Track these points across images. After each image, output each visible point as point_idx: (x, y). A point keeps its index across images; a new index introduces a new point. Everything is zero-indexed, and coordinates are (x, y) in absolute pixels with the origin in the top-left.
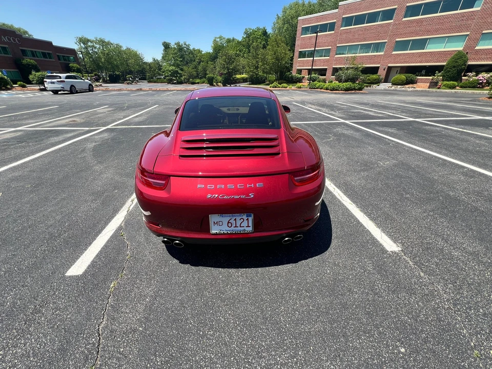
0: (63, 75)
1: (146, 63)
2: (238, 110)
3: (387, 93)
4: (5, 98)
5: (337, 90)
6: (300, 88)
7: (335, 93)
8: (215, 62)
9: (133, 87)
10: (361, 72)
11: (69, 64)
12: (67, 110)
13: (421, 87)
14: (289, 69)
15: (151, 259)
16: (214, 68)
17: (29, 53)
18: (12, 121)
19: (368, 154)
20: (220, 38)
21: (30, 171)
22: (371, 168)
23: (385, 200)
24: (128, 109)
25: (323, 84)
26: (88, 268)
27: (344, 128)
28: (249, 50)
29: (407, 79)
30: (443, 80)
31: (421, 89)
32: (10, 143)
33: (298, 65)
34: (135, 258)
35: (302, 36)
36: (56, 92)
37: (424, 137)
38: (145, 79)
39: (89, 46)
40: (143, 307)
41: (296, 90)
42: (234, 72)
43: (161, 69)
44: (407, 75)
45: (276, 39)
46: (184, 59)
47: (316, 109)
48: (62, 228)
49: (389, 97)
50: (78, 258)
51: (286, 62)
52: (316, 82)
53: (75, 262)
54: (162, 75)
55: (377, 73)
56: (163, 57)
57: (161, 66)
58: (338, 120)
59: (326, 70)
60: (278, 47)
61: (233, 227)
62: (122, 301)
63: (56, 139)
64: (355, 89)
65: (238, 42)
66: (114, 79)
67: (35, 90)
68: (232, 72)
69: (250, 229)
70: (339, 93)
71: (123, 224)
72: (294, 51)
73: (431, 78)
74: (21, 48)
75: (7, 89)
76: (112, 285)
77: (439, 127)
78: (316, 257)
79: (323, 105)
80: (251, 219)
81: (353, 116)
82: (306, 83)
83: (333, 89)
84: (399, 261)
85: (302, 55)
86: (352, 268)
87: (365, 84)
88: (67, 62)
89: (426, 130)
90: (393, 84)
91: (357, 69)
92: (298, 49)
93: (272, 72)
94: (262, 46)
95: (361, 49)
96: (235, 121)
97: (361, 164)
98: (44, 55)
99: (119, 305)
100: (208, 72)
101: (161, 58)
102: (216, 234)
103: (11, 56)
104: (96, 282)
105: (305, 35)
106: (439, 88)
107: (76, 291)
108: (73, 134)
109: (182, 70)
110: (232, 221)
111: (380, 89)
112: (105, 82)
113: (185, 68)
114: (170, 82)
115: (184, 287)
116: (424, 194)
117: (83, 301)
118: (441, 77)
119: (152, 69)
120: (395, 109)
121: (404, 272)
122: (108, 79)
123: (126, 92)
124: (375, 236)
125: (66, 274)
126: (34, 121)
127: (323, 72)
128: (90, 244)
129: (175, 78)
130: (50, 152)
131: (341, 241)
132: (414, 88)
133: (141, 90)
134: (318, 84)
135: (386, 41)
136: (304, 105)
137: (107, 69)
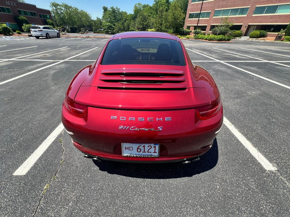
0: (42, 27)
1: (92, 21)
2: (149, 50)
3: (247, 43)
4: (8, 40)
5: (213, 40)
6: (189, 38)
7: (212, 42)
8: (135, 21)
9: (84, 35)
10: (230, 29)
11: (47, 20)
12: (42, 49)
13: (270, 40)
14: (182, 26)
15: (79, 165)
16: (135, 24)
17: (23, 13)
18: (8, 54)
19: (239, 85)
20: (139, 4)
21: (10, 88)
22: (243, 96)
23: (257, 123)
24: (80, 49)
25: (204, 36)
26: (31, 169)
27: (219, 66)
28: (157, 13)
29: (260, 34)
30: (285, 35)
31: (270, 41)
32: (4, 69)
33: (188, 23)
34: (67, 162)
35: (192, 3)
36: (38, 37)
37: (278, 74)
38: (92, 31)
39: (58, 9)
40: (65, 212)
41: (186, 40)
42: (146, 27)
43: (102, 24)
44: (261, 31)
45: (175, 5)
46: (116, 18)
47: (199, 53)
48: (20, 133)
49: (248, 46)
50: (25, 160)
51: (180, 21)
52: (199, 35)
53: (22, 163)
54: (102, 28)
55: (240, 30)
56: (103, 17)
57: (102, 23)
58: (216, 60)
59: (206, 27)
60: (176, 10)
61: (142, 151)
62: (50, 203)
63: (32, 67)
64: (225, 40)
65: (150, 7)
66: (73, 31)
67: (26, 36)
68: (145, 27)
69: (156, 154)
70: (214, 42)
71: (63, 132)
72: (186, 14)
73: (277, 33)
74: (17, 9)
75: (10, 35)
76: (45, 187)
77: (287, 67)
78: (207, 172)
79: (204, 50)
80: (157, 147)
81: (225, 58)
82: (192, 35)
83: (210, 40)
84: (277, 181)
85: (191, 16)
86: (238, 185)
87: (232, 37)
88: (46, 19)
89: (278, 69)
90: (251, 37)
91: (227, 26)
92: (189, 12)
93: (171, 28)
94: (165, 10)
95: (231, 12)
96: (147, 59)
97: (235, 92)
98: (32, 14)
99: (47, 209)
100: (130, 27)
101: (102, 17)
102: (127, 157)
103: (12, 14)
104: (34, 183)
105: (194, 2)
106: (282, 41)
107: (18, 190)
108: (43, 64)
109: (114, 25)
110: (141, 147)
111: (242, 40)
112: (68, 32)
113: (116, 24)
114: (107, 33)
115: (100, 193)
116: (287, 120)
117: (20, 202)
118: (284, 33)
119: (97, 24)
120: (254, 53)
121: (284, 193)
122: (70, 30)
123: (80, 38)
124: (253, 155)
125: (14, 174)
126: (21, 55)
127: (204, 28)
128: (37, 148)
129: (110, 30)
130: (26, 76)
131: (226, 158)
132: (265, 40)
133: (88, 37)
134: (200, 36)
135: (249, 7)
136: (192, 49)
137: (69, 24)
